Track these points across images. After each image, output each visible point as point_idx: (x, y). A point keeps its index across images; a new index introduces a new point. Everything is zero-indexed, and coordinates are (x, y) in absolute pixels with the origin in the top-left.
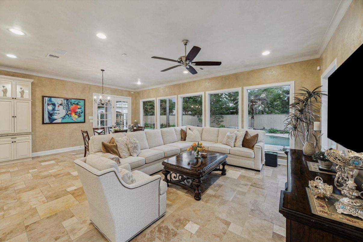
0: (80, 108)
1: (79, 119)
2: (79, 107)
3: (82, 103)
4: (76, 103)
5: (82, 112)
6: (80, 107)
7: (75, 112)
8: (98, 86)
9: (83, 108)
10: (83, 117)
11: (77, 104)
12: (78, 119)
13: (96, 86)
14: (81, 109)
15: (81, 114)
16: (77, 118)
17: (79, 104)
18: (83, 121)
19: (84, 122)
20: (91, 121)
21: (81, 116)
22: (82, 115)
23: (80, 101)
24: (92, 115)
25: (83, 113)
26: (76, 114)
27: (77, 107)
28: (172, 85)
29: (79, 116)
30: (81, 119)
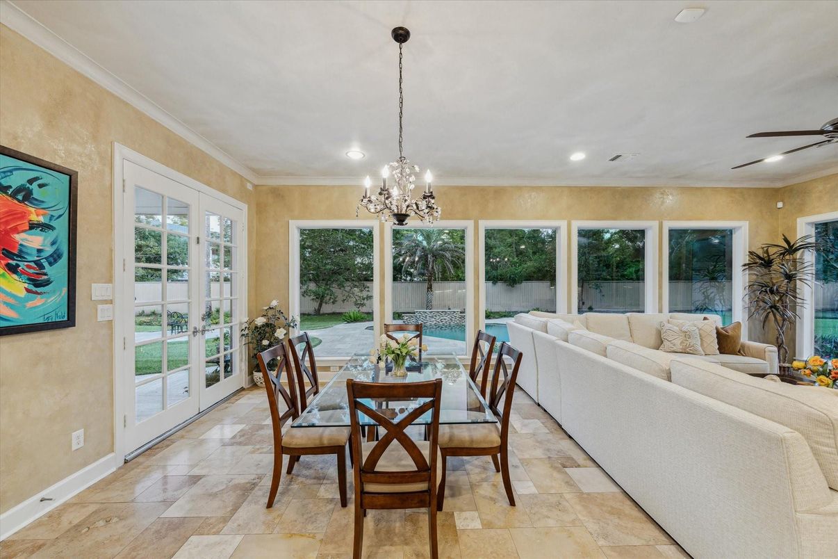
0: (45, 227)
1: (38, 301)
2: (34, 218)
3: (53, 193)
4: (16, 180)
5: (54, 258)
6: (42, 219)
7: (9, 254)
8: (137, 112)
9: (61, 226)
10: (65, 290)
11: (24, 194)
12: (29, 304)
13: (126, 104)
14: (51, 235)
15: (48, 269)
16: (23, 294)
17: (37, 193)
18: (62, 315)
19: (70, 322)
20: (103, 313)
21: (47, 283)
22: (57, 272)
23: (46, 176)
24: (110, 280)
25: (64, 261)
26: (13, 269)
27: (23, 216)
28: (457, 187)
29: (38, 283)
30: (50, 303)
